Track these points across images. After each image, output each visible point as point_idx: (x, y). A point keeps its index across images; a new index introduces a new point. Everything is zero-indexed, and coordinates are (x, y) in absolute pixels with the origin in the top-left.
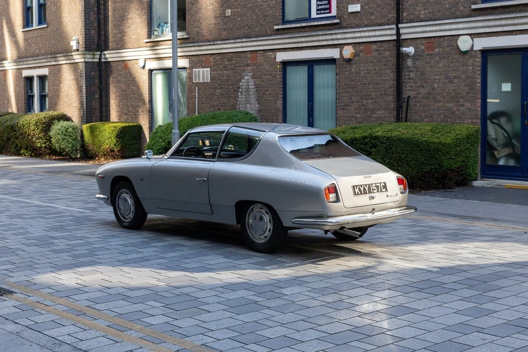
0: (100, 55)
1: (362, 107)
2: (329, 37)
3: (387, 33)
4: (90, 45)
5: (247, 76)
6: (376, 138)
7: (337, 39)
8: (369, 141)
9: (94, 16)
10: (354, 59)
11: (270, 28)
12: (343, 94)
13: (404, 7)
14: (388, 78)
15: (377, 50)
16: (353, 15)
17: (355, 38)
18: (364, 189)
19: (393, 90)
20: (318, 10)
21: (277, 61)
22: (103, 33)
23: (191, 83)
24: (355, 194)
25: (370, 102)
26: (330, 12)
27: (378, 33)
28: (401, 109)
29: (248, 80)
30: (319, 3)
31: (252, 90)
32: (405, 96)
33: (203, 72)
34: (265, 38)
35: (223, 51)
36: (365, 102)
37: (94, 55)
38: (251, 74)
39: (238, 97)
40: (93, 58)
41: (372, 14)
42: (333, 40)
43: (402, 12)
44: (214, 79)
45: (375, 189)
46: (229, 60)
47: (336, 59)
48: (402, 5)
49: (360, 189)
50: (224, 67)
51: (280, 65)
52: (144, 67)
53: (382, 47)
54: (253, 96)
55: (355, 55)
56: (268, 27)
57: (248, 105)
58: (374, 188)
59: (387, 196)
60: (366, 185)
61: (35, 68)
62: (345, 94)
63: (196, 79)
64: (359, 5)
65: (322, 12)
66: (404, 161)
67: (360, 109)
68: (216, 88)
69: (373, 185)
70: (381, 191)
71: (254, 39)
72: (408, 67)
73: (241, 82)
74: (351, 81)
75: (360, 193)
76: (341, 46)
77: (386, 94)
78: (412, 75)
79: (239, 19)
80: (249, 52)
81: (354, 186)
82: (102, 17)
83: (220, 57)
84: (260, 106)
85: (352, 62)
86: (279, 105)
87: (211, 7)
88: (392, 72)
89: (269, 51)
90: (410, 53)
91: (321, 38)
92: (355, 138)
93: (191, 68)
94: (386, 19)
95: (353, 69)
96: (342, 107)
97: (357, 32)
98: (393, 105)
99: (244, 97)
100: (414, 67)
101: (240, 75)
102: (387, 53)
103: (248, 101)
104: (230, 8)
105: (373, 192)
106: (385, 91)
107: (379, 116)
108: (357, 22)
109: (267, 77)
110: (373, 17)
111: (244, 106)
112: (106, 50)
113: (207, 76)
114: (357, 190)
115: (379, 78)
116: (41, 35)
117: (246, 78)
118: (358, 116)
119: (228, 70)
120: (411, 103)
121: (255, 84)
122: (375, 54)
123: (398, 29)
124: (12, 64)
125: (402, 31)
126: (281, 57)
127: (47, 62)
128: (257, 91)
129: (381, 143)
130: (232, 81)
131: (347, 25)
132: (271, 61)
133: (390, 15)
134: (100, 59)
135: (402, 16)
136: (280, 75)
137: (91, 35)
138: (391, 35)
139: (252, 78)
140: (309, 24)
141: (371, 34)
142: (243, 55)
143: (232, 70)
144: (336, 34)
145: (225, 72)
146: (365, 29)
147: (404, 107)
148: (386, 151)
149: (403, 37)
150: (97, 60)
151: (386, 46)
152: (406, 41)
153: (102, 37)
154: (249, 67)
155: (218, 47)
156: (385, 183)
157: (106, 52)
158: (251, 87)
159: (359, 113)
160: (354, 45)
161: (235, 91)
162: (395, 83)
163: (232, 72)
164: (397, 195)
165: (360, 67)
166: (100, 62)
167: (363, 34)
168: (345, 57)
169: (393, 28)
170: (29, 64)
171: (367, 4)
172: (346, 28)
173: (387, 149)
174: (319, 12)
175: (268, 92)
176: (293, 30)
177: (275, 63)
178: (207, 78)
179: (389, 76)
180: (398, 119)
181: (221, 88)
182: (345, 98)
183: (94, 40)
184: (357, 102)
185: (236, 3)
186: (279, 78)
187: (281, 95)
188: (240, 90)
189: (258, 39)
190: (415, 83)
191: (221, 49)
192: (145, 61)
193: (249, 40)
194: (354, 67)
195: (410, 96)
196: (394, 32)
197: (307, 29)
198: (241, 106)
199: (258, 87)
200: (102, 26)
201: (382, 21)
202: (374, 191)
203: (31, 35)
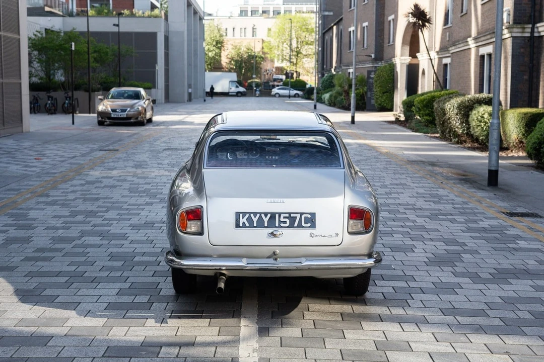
45: (285, 222)
49: (250, 220)
58: (282, 219)
59: (312, 235)
60: (266, 214)
69: (282, 216)
70: (300, 226)
75: (247, 225)
81: (238, 214)
105: (280, 227)
156: (313, 215)
164: (337, 235)
202: (282, 225)
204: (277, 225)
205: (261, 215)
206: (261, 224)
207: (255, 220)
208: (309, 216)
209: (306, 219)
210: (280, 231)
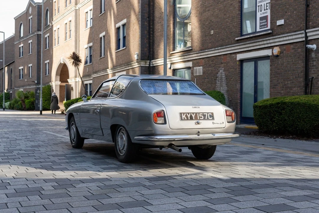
0: (150, 63)
1: (285, 86)
2: (265, 42)
3: (299, 37)
4: (144, 57)
5: (221, 70)
6: (285, 103)
7: (270, 43)
8: (281, 105)
9: (147, 40)
10: (280, 55)
11: (234, 40)
12: (274, 78)
13: (310, 19)
14: (300, 66)
15: (294, 49)
16: (280, 27)
17: (280, 41)
18: (191, 116)
19: (302, 74)
20: (260, 26)
21: (237, 59)
22: (152, 50)
23: (193, 76)
24: (182, 119)
25: (289, 82)
26: (267, 27)
27: (294, 37)
28: (308, 87)
29: (222, 73)
30: (261, 22)
31: (223, 78)
32: (310, 78)
33: (199, 69)
34: (230, 46)
35: (209, 56)
36: (286, 82)
37: (146, 62)
38: (223, 68)
39: (216, 83)
40: (146, 64)
41: (291, 25)
42: (268, 44)
43: (309, 22)
44: (204, 73)
45: (201, 117)
46: (212, 61)
47: (269, 56)
48: (309, 17)
49: (186, 116)
50: (210, 65)
51: (238, 62)
52: (170, 68)
53: (297, 46)
54: (224, 82)
55: (281, 52)
56: (232, 39)
57: (222, 88)
58: (200, 116)
59: (213, 123)
60: (193, 113)
61: (120, 71)
62: (275, 78)
63: (195, 73)
64: (283, 20)
65: (263, 27)
66: (301, 119)
67: (283, 87)
68: (205, 79)
70: (208, 119)
71: (224, 47)
72: (313, 58)
73: (218, 74)
74: (279, 69)
75: (186, 119)
76: (272, 47)
77: (299, 77)
78: (315, 63)
79: (217, 36)
80: (223, 56)
81: (181, 114)
82: (151, 41)
83: (207, 60)
84: (228, 88)
85: (279, 57)
86: (238, 87)
87: (204, 30)
88: (303, 62)
89: (233, 54)
90: (314, 49)
91: (261, 43)
92: (272, 104)
93: (193, 67)
94: (299, 27)
95: (279, 62)
96: (273, 87)
97: (281, 37)
98: (303, 84)
99: (219, 83)
100: (316, 58)
101: (218, 69)
102: (300, 50)
103: (221, 86)
104: (213, 30)
105: (200, 119)
106: (298, 75)
107: (294, 91)
108: (282, 31)
109: (232, 70)
110: (292, 27)
111: (219, 88)
112: (153, 60)
113: (201, 71)
114: (184, 116)
115: (295, 67)
116: (123, 53)
117: (221, 71)
118: (282, 92)
119: (211, 67)
120: (314, 82)
121: (225, 75)
122: (292, 51)
123: (306, 33)
124: (111, 70)
125: (308, 35)
126: (240, 57)
127: (125, 68)
128: (226, 79)
129: (287, 106)
130: (213, 74)
131: (276, 33)
132: (234, 60)
133: (301, 25)
134: (150, 64)
135: (309, 25)
136: (239, 68)
137: (145, 51)
138: (302, 38)
139: (224, 71)
140: (254, 35)
141: (290, 38)
142: (219, 57)
143: (214, 67)
144: (269, 40)
145: (210, 68)
146: (286, 35)
147: (310, 85)
148: (290, 112)
149: (309, 38)
150: (148, 65)
151: (299, 46)
152: (311, 41)
153: (151, 53)
154: (222, 65)
155: (206, 53)
157: (152, 61)
158: (223, 77)
159: (283, 90)
160: (280, 46)
161: (215, 80)
162: (304, 69)
163: (213, 68)
165: (284, 60)
166: (149, 67)
167: (285, 39)
168: (274, 54)
169: (303, 33)
170: (118, 70)
171: (287, 19)
172: (276, 35)
173: (291, 111)
174: (261, 27)
175: (232, 79)
176: (246, 40)
177: (236, 61)
178: (201, 73)
179: (301, 65)
180: (306, 93)
181: (208, 78)
182: (275, 81)
183: (146, 54)
184: (282, 83)
185: (216, 26)
186: (238, 70)
187: (239, 80)
188: (218, 79)
189: (226, 47)
190: (316, 68)
191: (208, 55)
192: (171, 65)
193: (222, 48)
194: (280, 60)
195: (313, 77)
196: (304, 35)
197: (254, 38)
198: (218, 89)
199: (226, 76)
200: (151, 46)
201: (297, 29)
202: (200, 118)
203: (119, 54)
204: (198, 119)
205: (186, 114)
206: (191, 118)
207: (189, 116)
208: (211, 114)
209: (210, 116)
210: (200, 121)
